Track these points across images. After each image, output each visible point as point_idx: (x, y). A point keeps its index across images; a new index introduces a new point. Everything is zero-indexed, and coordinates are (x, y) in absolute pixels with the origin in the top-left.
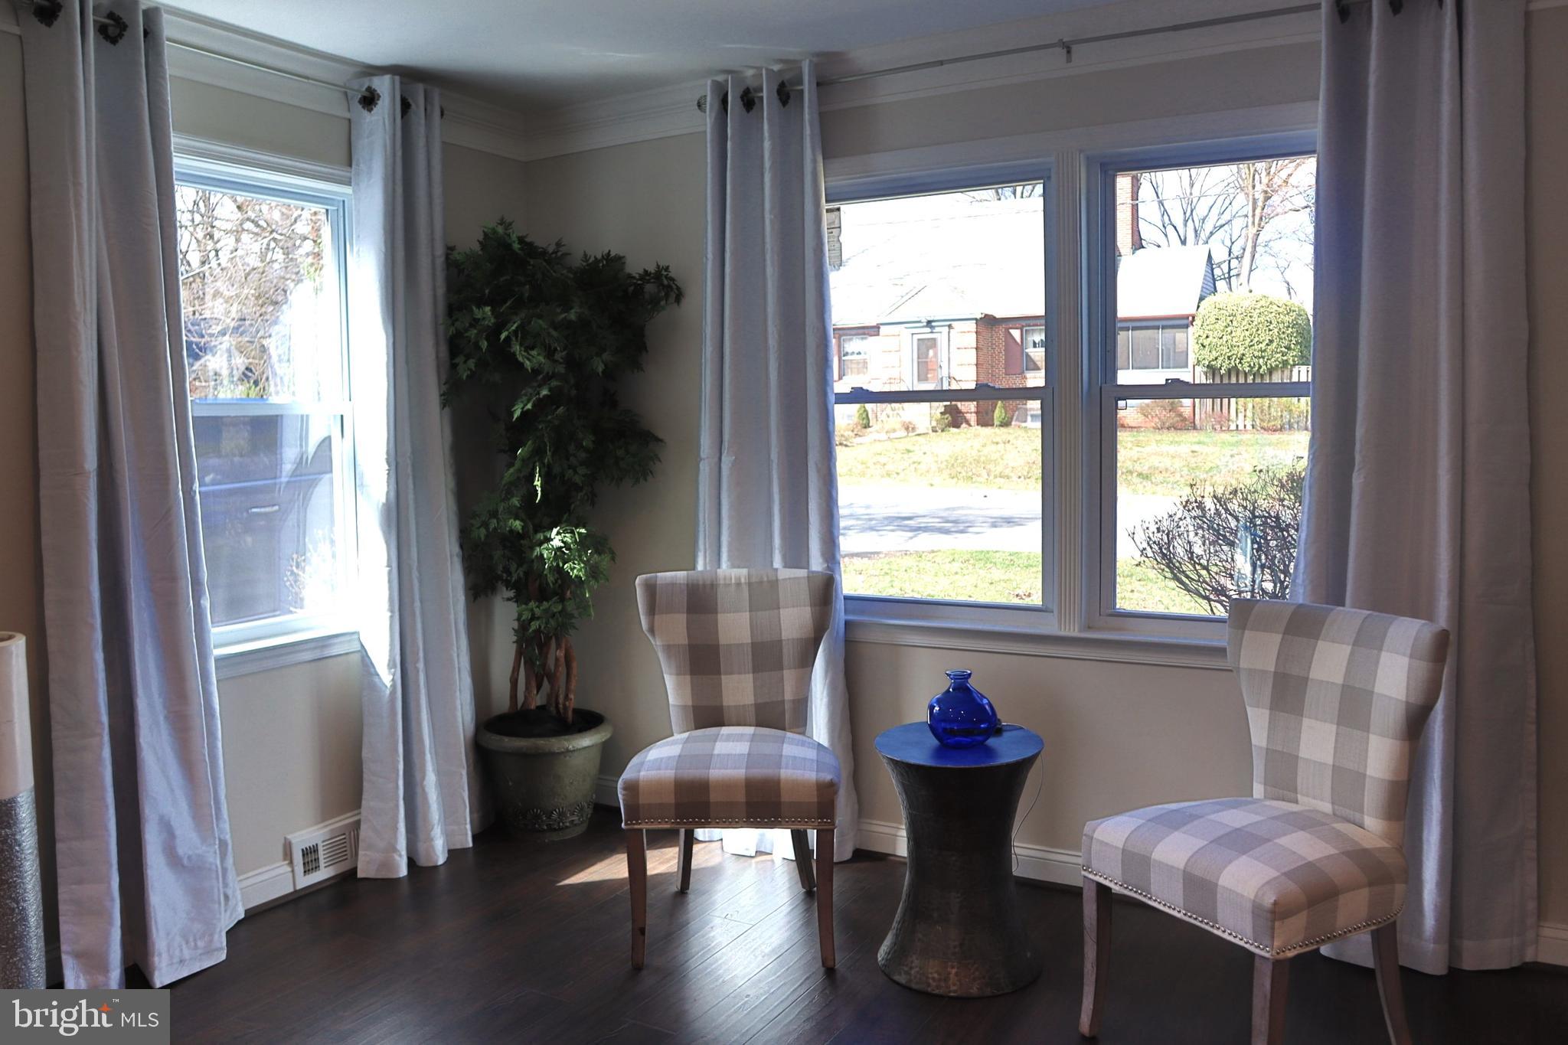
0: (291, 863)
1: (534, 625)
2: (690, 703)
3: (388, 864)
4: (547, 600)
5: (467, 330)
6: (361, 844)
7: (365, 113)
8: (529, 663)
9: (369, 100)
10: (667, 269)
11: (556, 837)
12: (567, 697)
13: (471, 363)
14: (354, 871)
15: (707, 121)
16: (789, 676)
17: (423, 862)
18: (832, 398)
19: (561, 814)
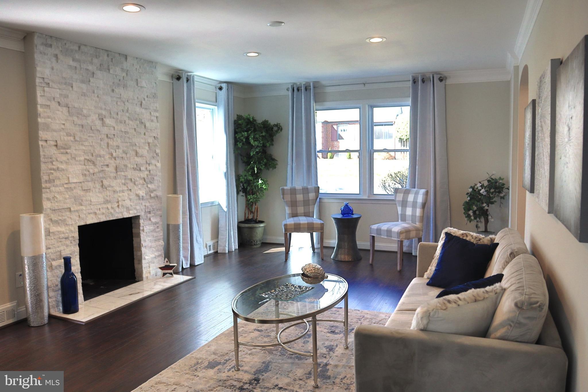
0: (207, 248)
1: (251, 200)
2: (291, 213)
3: (225, 250)
4: (254, 195)
5: (241, 137)
6: (219, 246)
7: (220, 91)
8: (248, 209)
9: (221, 89)
10: (279, 124)
11: (255, 247)
12: (257, 216)
13: (241, 144)
14: (217, 252)
15: (290, 93)
16: (311, 207)
17: (230, 250)
18: (317, 152)
19: (257, 241)
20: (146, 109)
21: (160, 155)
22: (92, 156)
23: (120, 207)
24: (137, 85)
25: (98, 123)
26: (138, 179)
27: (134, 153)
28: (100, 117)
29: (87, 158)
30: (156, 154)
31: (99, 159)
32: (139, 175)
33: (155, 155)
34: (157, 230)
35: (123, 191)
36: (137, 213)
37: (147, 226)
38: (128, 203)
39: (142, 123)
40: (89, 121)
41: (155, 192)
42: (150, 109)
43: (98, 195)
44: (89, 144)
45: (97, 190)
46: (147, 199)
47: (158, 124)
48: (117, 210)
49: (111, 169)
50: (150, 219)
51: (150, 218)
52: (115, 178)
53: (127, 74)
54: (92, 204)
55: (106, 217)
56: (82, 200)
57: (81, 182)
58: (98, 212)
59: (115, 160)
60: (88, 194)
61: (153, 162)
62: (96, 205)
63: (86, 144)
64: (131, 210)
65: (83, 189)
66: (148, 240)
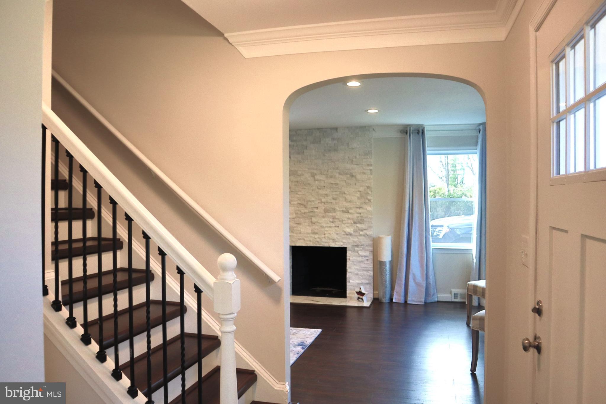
0: (451, 295)
7: (479, 134)
9: (480, 131)
20: (357, 164)
21: (372, 201)
22: (304, 201)
23: (326, 238)
24: (348, 147)
25: (310, 179)
26: (346, 219)
27: (344, 199)
28: (312, 175)
29: (300, 202)
31: (310, 203)
32: (347, 216)
33: (367, 201)
34: (366, 262)
35: (330, 227)
36: (344, 245)
37: (353, 257)
38: (335, 237)
39: (353, 176)
40: (303, 178)
41: (365, 231)
42: (363, 164)
43: (308, 227)
44: (301, 194)
45: (307, 224)
46: (356, 236)
47: (372, 176)
48: (324, 240)
49: (321, 210)
50: (358, 252)
51: (358, 251)
52: (324, 217)
53: (338, 142)
54: (301, 233)
55: (313, 243)
56: (294, 229)
57: (294, 218)
58: (306, 239)
59: (325, 204)
60: (299, 226)
61: (365, 206)
62: (305, 234)
63: (300, 193)
64: (337, 242)
65: (296, 222)
66: (355, 268)
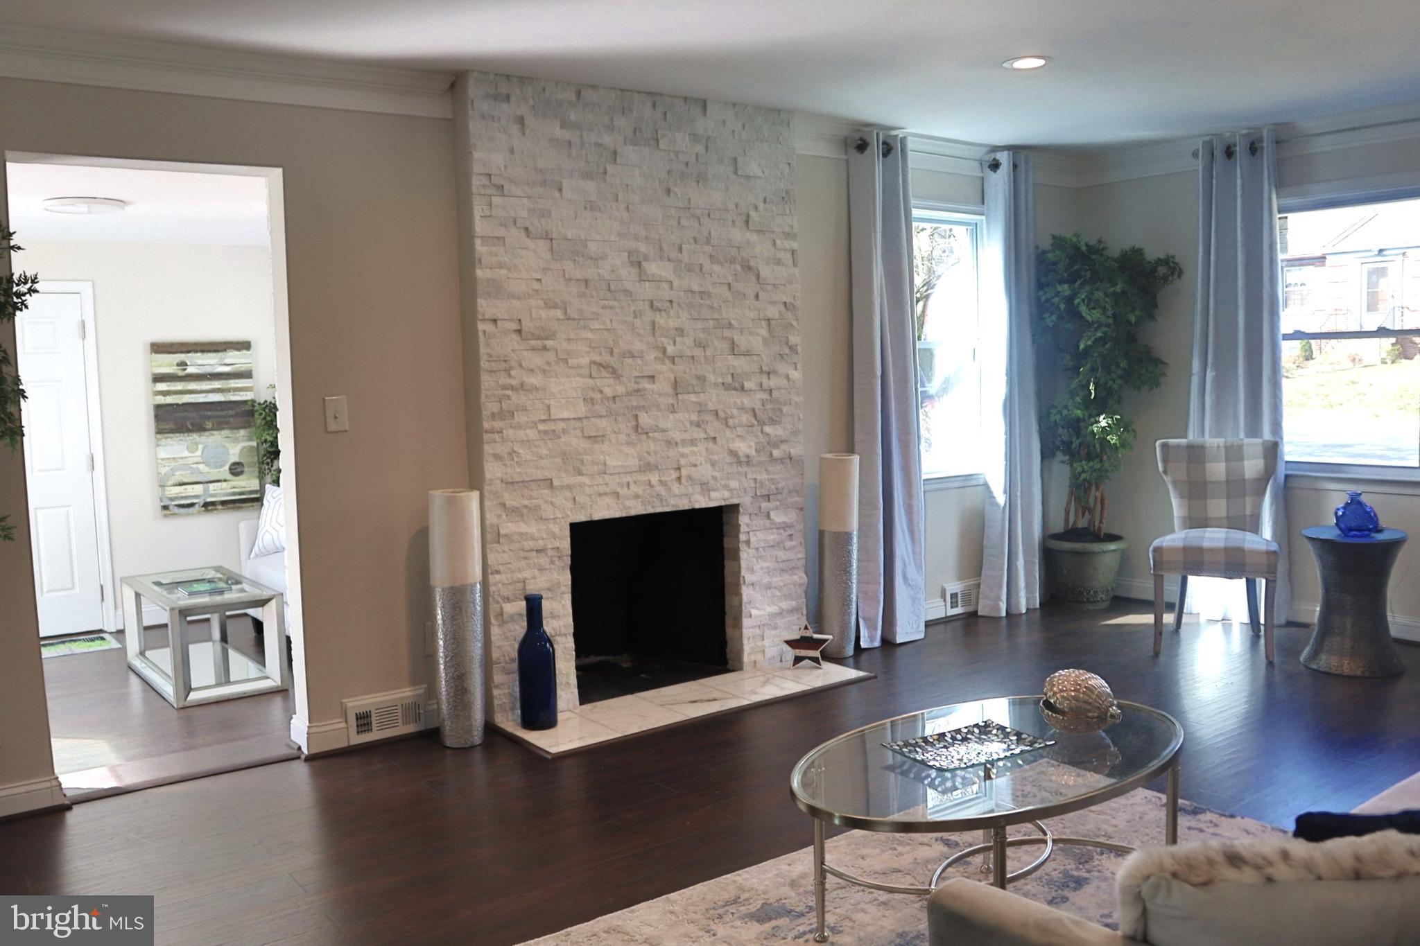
0: (945, 600)
1: (1084, 476)
2: (1187, 515)
3: (998, 609)
4: (1093, 461)
5: (1053, 298)
6: (981, 596)
7: (992, 173)
8: (1078, 500)
9: (995, 166)
10: (1173, 257)
11: (1090, 607)
12: (1101, 522)
13: (1054, 317)
14: (977, 612)
15: (1199, 165)
17: (1014, 611)
18: (1280, 337)
19: (1096, 592)
20: (760, 232)
21: (799, 349)
22: (612, 353)
23: (683, 480)
24: (736, 172)
25: (628, 275)
26: (735, 412)
27: (725, 346)
28: (632, 259)
29: (597, 358)
30: (790, 348)
31: (630, 361)
32: (738, 401)
33: (787, 351)
34: (789, 544)
35: (693, 442)
36: (732, 497)
37: (758, 533)
38: (706, 471)
39: (750, 268)
40: (604, 270)
41: (784, 447)
42: (773, 232)
43: (626, 449)
44: (601, 327)
45: (623, 438)
46: (760, 463)
47: (796, 271)
48: (676, 488)
49: (662, 385)
50: (768, 517)
51: (768, 513)
52: (673, 409)
53: (707, 148)
54: (607, 472)
55: (643, 503)
56: (582, 461)
57: (580, 419)
58: (623, 491)
59: (674, 363)
60: (596, 446)
61: (782, 368)
62: (619, 473)
63: (596, 325)
64: (714, 490)
65: (586, 435)
66: (762, 568)
